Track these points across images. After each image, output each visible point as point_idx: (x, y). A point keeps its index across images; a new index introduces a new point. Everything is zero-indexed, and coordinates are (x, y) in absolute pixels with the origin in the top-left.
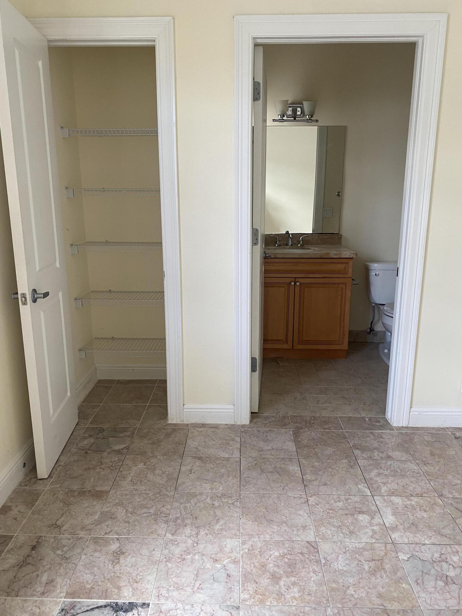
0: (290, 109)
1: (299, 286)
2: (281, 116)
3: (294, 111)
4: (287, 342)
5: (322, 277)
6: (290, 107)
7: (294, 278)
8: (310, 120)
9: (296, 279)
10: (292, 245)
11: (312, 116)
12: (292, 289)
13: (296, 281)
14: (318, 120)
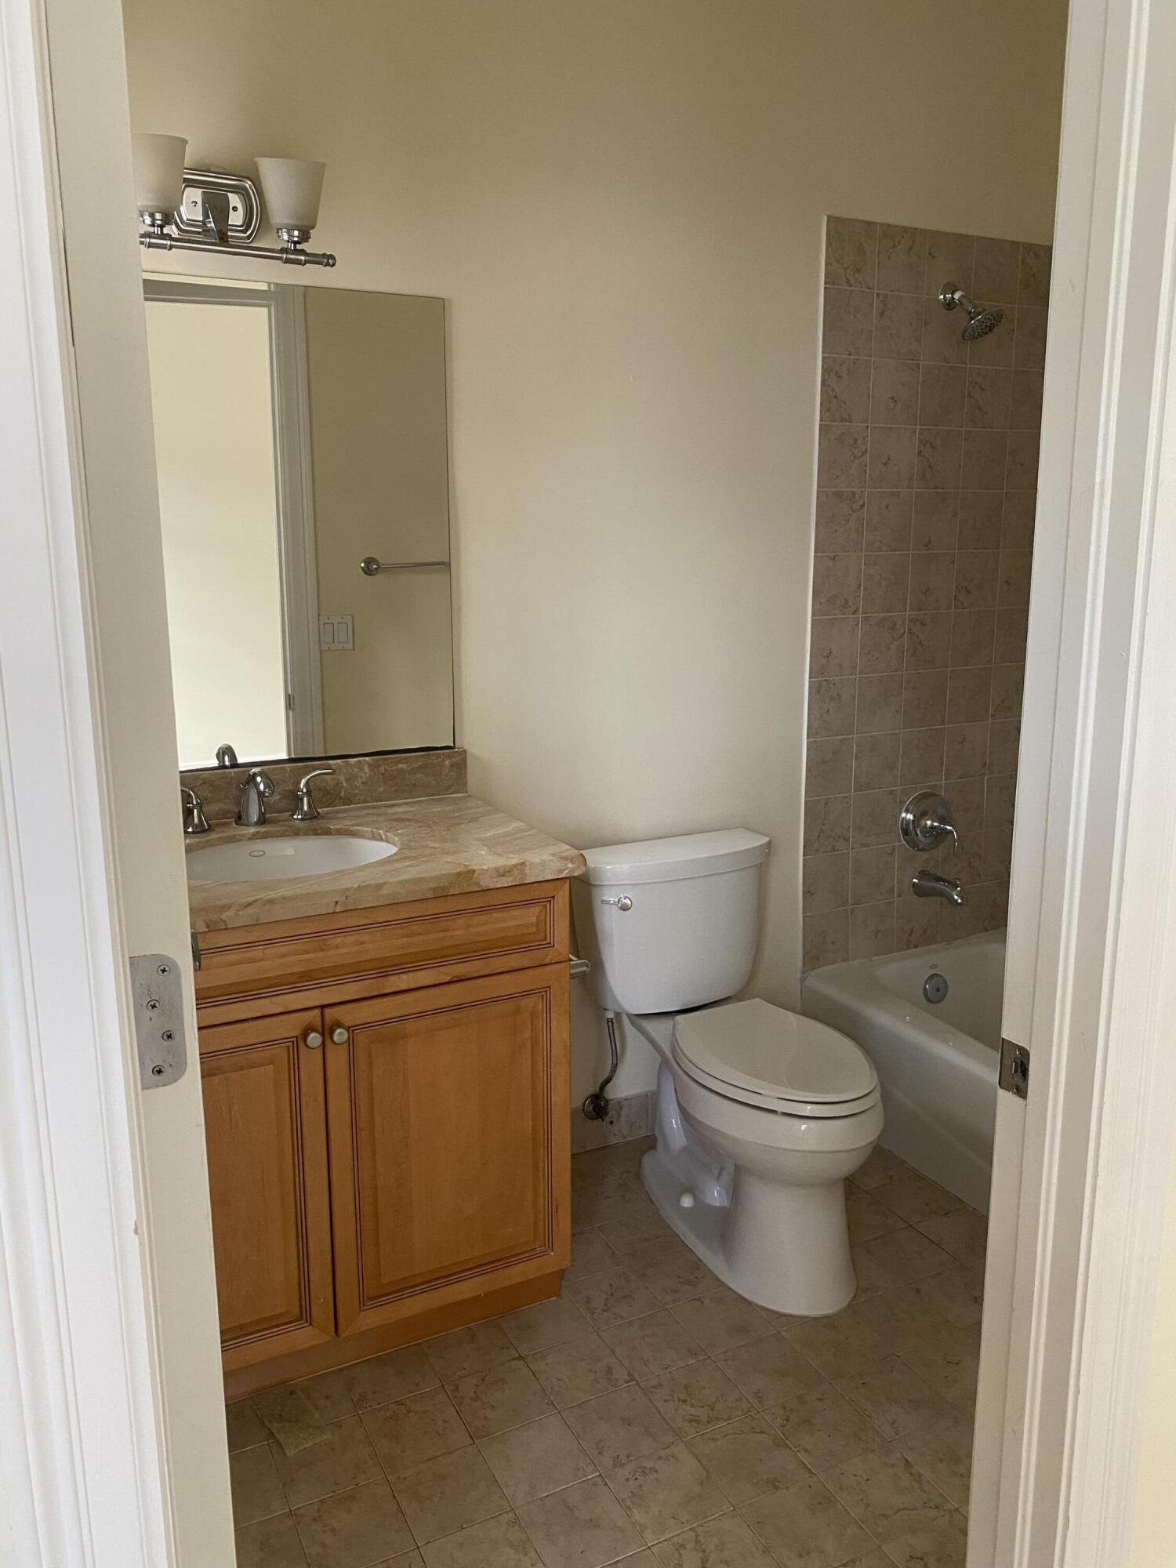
0: (195, 195)
1: (344, 1049)
2: (152, 216)
3: (216, 206)
4: (305, 1315)
5: (448, 979)
6: (190, 183)
7: (317, 1012)
8: (297, 252)
9: (328, 1011)
10: (262, 821)
11: (305, 237)
12: (310, 1064)
13: (328, 1020)
14: (332, 257)
